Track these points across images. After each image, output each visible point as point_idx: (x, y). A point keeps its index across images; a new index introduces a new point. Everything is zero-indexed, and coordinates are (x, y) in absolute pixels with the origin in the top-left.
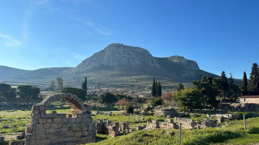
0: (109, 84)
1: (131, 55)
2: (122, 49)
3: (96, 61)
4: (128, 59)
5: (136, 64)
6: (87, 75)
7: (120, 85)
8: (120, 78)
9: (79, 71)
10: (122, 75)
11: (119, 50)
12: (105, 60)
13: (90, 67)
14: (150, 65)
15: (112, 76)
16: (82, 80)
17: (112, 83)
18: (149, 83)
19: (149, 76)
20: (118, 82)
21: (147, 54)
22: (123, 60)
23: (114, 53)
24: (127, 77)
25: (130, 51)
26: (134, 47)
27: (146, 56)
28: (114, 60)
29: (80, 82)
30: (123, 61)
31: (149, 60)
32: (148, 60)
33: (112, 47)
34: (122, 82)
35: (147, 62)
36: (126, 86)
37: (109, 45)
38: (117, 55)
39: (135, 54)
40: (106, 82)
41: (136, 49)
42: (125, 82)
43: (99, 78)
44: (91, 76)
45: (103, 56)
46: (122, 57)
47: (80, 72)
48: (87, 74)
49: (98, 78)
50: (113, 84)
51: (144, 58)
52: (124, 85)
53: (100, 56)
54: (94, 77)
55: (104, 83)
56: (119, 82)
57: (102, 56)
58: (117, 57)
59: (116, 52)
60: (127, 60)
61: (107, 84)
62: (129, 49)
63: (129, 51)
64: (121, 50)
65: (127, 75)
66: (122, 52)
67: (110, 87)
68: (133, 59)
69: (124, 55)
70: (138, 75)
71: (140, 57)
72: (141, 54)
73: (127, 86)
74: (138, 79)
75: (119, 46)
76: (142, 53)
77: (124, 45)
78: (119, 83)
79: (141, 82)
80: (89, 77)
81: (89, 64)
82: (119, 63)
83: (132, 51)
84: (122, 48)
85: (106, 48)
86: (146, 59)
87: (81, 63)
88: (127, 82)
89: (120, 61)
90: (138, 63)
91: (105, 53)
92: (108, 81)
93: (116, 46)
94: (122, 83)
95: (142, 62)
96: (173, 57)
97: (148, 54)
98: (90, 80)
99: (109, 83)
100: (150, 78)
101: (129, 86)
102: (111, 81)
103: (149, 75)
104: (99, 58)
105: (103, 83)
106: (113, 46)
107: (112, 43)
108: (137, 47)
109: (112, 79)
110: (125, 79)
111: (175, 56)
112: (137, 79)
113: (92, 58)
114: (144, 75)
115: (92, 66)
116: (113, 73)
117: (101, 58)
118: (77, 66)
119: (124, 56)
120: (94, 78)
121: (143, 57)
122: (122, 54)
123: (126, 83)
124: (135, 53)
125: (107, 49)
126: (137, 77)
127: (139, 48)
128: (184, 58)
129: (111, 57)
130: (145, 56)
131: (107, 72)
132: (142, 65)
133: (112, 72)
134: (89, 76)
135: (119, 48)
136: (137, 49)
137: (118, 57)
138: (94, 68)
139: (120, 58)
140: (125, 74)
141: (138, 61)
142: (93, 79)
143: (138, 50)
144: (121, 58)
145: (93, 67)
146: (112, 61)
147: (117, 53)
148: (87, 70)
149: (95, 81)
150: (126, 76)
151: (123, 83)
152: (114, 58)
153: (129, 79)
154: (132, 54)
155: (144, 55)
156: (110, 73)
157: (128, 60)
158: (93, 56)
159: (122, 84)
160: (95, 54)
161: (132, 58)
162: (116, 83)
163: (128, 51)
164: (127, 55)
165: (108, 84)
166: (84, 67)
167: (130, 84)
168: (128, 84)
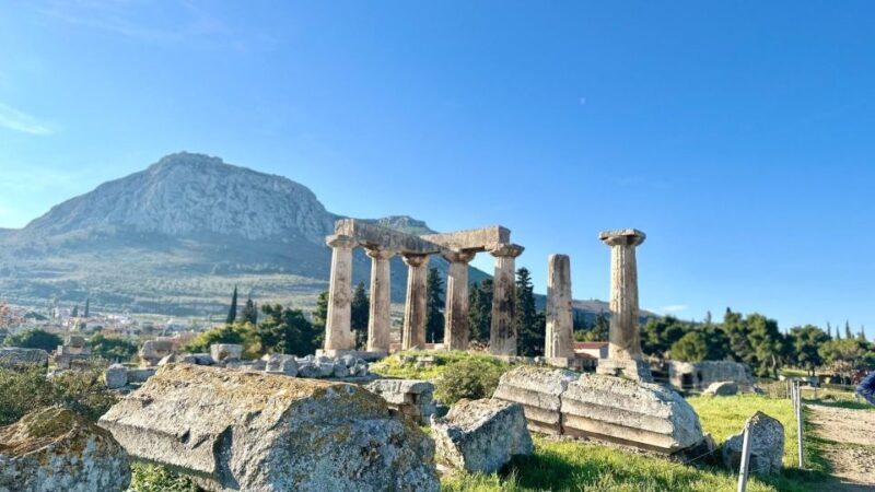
0: (143, 299)
1: (246, 201)
2: (213, 179)
3: (108, 212)
4: (236, 213)
5: (263, 232)
6: (62, 260)
7: (187, 307)
8: (193, 281)
9: (33, 244)
10: (201, 270)
11: (204, 178)
12: (143, 209)
13: (80, 232)
14: (314, 241)
15: (163, 270)
16: (32, 280)
17: (153, 297)
18: (294, 301)
19: (301, 278)
20: (179, 294)
21: (307, 203)
22: (213, 217)
23: (183, 189)
24: (219, 279)
25: (242, 185)
26: (262, 175)
27: (303, 208)
28: (179, 214)
29: (26, 289)
30: (215, 220)
31: (312, 224)
32: (307, 222)
33: (176, 164)
34: (197, 295)
35: (302, 231)
36: (206, 308)
37: (167, 157)
38: (194, 195)
39: (263, 197)
40: (130, 294)
41: (266, 181)
42: (207, 296)
43: (107, 275)
44: (75, 268)
45: (139, 196)
46: (211, 207)
47: (35, 248)
48: (62, 256)
49: (103, 277)
50: (156, 300)
51: (295, 216)
52: (198, 307)
53: (127, 193)
54: (90, 270)
55: (125, 295)
56: (185, 294)
57: (132, 193)
58: (191, 204)
59: (189, 185)
60: (230, 216)
61: (133, 300)
62: (240, 180)
63: (239, 187)
64: (209, 180)
65: (222, 272)
66: (213, 185)
67: (147, 312)
68: (253, 215)
69: (220, 200)
70: (262, 272)
71: (282, 209)
72: (286, 200)
73: (210, 308)
74: (261, 288)
75: (202, 164)
76: (287, 197)
77: (225, 162)
78: (182, 299)
79: (267, 297)
80: (67, 270)
81: (77, 221)
82: (196, 226)
83: (254, 187)
84: (214, 172)
85: (153, 167)
86: (299, 218)
87: (46, 214)
88: (215, 294)
89: (203, 221)
90: (269, 231)
91: (145, 184)
92: (141, 290)
93: (194, 165)
94: (193, 299)
95: (285, 227)
96: (394, 219)
97: (309, 201)
98: (69, 281)
99: (141, 295)
100: (303, 285)
101: (219, 309)
102: (153, 289)
103: (303, 274)
104: (123, 199)
105: (118, 294)
106: (182, 163)
107: (178, 151)
108: (274, 176)
109: (158, 282)
110: (209, 285)
111: (398, 217)
112: (256, 288)
113: (94, 199)
114: (284, 273)
115: (90, 228)
116: (171, 260)
117: (127, 201)
118: (28, 226)
119: (219, 204)
120: (87, 274)
121: (290, 211)
122: (214, 195)
123: (210, 300)
124: (262, 194)
125: (156, 172)
126: (256, 279)
127: (282, 180)
128: (428, 225)
129: (171, 202)
130: (298, 208)
131: (147, 255)
132: (285, 240)
133: (168, 256)
134: (70, 265)
135: (204, 173)
136: (273, 182)
137: (196, 203)
138: (96, 237)
139: (203, 209)
140: (216, 265)
141: (269, 225)
142: (81, 277)
143: (276, 187)
144: (206, 207)
145: (94, 233)
146: (173, 218)
147: (193, 188)
148: (67, 244)
149: (89, 286)
150: (218, 273)
151: (199, 299)
152: (181, 207)
153: (224, 286)
154: (249, 199)
155: (295, 203)
156: (158, 258)
157: (234, 219)
158: (96, 191)
159: (195, 303)
160: (107, 185)
161: (248, 211)
162: (170, 298)
163: (235, 187)
164: (231, 197)
165: (137, 299)
166: (53, 232)
167: (223, 305)
168: (215, 304)
